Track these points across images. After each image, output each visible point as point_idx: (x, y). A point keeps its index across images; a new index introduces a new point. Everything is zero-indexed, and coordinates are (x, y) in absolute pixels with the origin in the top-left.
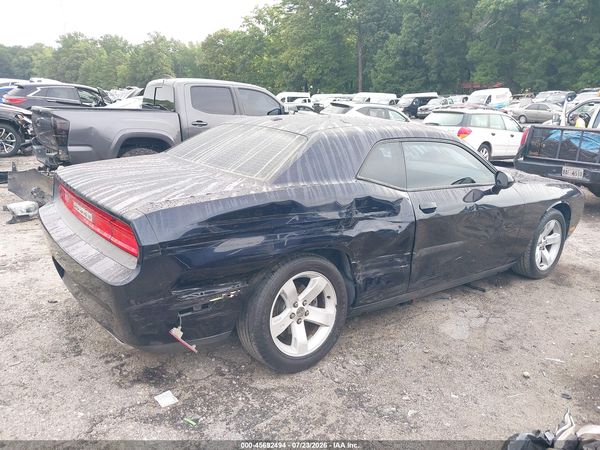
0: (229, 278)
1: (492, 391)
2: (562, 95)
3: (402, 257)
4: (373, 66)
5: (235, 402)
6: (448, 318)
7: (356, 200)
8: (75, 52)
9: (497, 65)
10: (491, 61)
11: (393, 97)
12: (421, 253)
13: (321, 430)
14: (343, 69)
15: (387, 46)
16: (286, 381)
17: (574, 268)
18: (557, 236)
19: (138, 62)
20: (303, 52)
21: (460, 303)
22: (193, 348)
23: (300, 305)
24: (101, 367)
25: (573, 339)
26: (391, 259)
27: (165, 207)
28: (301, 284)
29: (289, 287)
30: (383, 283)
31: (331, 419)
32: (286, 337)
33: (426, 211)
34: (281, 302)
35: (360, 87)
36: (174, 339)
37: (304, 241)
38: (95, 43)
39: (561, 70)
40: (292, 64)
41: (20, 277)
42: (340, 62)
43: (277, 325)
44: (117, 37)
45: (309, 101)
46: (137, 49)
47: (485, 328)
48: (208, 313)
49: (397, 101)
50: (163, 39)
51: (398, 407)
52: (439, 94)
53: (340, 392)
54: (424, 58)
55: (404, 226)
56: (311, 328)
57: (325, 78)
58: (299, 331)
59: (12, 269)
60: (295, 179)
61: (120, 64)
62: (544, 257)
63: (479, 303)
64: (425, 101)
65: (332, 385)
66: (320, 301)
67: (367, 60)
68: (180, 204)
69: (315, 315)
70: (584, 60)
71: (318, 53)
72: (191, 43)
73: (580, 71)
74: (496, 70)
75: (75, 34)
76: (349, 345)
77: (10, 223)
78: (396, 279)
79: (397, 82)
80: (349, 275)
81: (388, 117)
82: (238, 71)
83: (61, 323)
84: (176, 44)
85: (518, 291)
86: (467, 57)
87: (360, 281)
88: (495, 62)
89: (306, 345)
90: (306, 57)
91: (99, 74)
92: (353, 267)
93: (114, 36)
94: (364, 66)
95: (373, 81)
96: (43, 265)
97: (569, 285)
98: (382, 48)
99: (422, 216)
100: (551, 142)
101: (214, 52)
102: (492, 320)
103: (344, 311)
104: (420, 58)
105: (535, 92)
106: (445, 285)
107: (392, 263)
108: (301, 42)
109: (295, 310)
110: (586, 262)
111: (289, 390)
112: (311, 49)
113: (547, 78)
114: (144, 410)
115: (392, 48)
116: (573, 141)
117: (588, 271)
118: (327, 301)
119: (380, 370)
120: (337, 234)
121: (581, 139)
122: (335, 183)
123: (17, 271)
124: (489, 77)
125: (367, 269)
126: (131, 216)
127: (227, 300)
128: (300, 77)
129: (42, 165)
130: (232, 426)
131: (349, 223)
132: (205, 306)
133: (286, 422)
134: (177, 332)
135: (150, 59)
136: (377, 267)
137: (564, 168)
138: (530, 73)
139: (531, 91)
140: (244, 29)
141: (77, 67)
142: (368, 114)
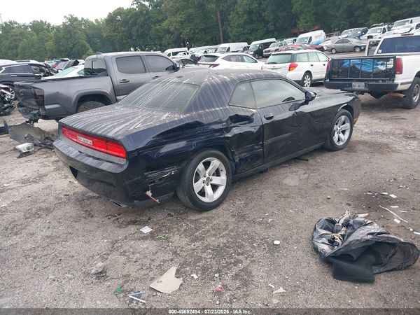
0: (169, 165)
1: (311, 206)
2: (358, 31)
3: (258, 145)
4: (229, 24)
5: (181, 226)
6: (287, 176)
7: (230, 117)
8: (12, 36)
9: (314, 14)
10: (310, 12)
11: (245, 44)
12: (268, 142)
13: (227, 232)
14: (208, 28)
15: (237, 9)
16: (205, 215)
17: (359, 142)
18: (348, 125)
19: (60, 38)
20: (179, 19)
21: (294, 168)
22: (157, 201)
23: (207, 176)
24: (107, 221)
25: (355, 178)
26: (252, 147)
27: (135, 131)
28: (207, 165)
29: (201, 167)
30: (249, 160)
31: (231, 227)
32: (203, 193)
33: (268, 119)
34: (197, 175)
35: (222, 40)
36: (148, 197)
37: (206, 142)
38: (27, 27)
39: (357, 13)
40: (172, 29)
41: (41, 185)
42: (205, 24)
43: (197, 187)
44: (41, 21)
45: (188, 53)
46: (58, 28)
47: (308, 179)
48: (163, 183)
49: (249, 47)
50: (76, 19)
51: (263, 218)
52: (276, 39)
53: (233, 216)
54: (263, 14)
55: (257, 128)
56: (215, 187)
57: (196, 36)
58: (209, 189)
59: (34, 182)
60: (196, 109)
61: (47, 41)
62: (340, 137)
63: (305, 167)
64: (267, 45)
65: (229, 214)
66: (217, 173)
67: (224, 20)
68: (142, 129)
69: (216, 180)
70: (372, 5)
71: (189, 19)
72: (97, 20)
73: (369, 13)
74: (313, 19)
75: (10, 22)
76: (235, 195)
77: (19, 157)
78: (255, 157)
79: (247, 33)
80: (231, 157)
81: (243, 61)
82: (134, 38)
83: (75, 204)
84: (87, 22)
85: (327, 158)
86: (293, 11)
87: (237, 160)
88: (313, 12)
89: (213, 196)
90: (181, 22)
91: (33, 50)
92: (233, 153)
93: (39, 20)
94: (223, 24)
95: (230, 34)
96: (51, 178)
97: (356, 152)
98: (233, 11)
99: (266, 121)
100: (345, 68)
101: (115, 26)
102: (312, 174)
103: (231, 177)
104: (260, 15)
105: (341, 31)
106: (284, 159)
107: (253, 149)
108: (177, 12)
109: (205, 179)
110: (366, 138)
111: (208, 218)
112: (184, 16)
113: (348, 20)
114: (136, 236)
115: (240, 10)
116: (357, 66)
117: (367, 143)
118: (221, 172)
119: (253, 204)
120: (222, 136)
121: (361, 64)
122: (217, 109)
123: (37, 182)
124: (309, 24)
125: (240, 154)
126: (119, 138)
127: (171, 176)
128: (179, 37)
129: (28, 120)
130: (182, 236)
131: (228, 130)
132: (160, 180)
133: (209, 231)
134: (149, 193)
135: (69, 36)
136: (245, 152)
137: (353, 83)
138: (336, 17)
139: (338, 30)
140: (135, 6)
141: (16, 47)
142: (230, 60)
